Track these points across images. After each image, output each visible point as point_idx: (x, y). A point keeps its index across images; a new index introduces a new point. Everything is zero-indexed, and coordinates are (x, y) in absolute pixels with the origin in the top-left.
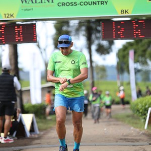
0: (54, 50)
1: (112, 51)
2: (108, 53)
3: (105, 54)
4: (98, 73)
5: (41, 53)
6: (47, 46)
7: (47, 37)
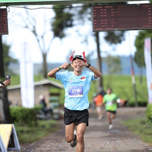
0: (54, 38)
1: (124, 39)
2: (120, 42)
3: (116, 43)
4: (109, 66)
5: (38, 40)
6: (44, 33)
7: (45, 21)
